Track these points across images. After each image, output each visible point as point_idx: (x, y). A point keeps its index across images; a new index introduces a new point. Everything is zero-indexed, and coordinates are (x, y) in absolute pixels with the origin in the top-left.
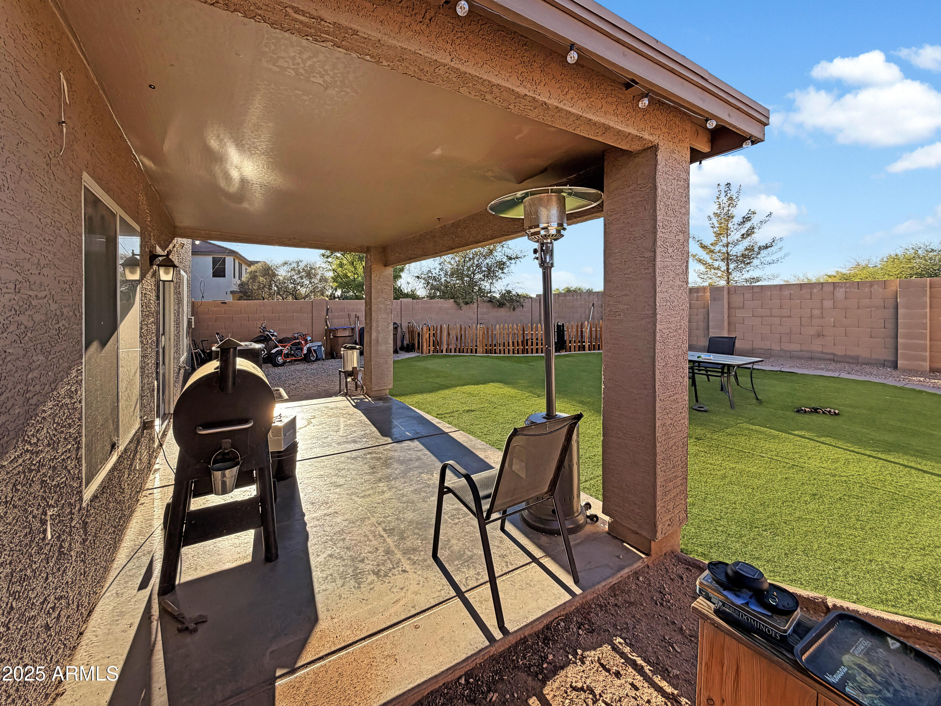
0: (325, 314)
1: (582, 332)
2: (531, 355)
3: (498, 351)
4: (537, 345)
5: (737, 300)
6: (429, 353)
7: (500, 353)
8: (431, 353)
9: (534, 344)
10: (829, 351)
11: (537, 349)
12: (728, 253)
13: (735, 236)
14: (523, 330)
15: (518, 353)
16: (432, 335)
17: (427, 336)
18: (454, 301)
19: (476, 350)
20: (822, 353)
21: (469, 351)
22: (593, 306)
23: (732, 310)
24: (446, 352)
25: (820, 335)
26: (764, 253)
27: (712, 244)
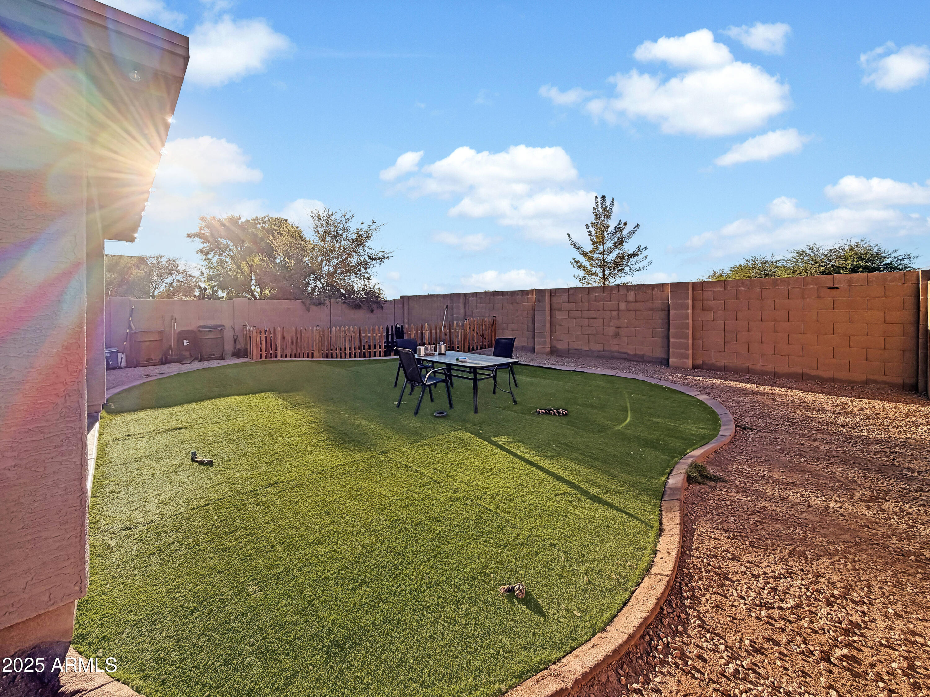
0: (129, 315)
1: (422, 334)
2: (368, 359)
3: (334, 355)
4: (375, 348)
5: (557, 301)
6: (261, 358)
7: (337, 358)
8: (263, 359)
9: (372, 347)
10: (624, 351)
11: (375, 352)
12: (604, 260)
13: (609, 244)
14: (360, 333)
15: (355, 357)
16: (263, 339)
17: (258, 340)
18: (302, 302)
19: (313, 354)
20: (620, 352)
21: (306, 355)
22: (447, 308)
23: (554, 312)
24: (281, 357)
25: (617, 335)
26: (633, 260)
27: (590, 252)
